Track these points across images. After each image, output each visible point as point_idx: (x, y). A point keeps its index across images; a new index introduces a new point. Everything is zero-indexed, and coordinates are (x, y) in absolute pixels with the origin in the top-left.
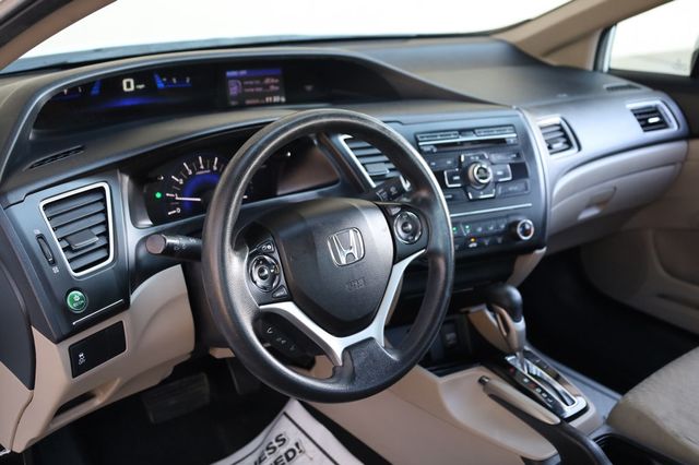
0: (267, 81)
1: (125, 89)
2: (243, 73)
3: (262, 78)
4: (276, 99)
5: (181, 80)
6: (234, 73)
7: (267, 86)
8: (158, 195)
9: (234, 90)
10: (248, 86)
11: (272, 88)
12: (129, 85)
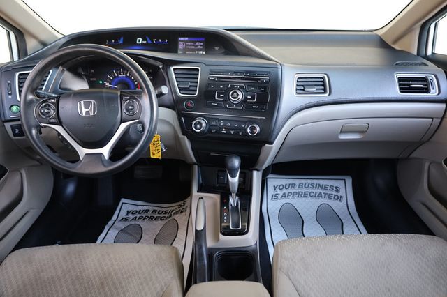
0: (197, 43)
1: (138, 42)
2: (186, 39)
3: (195, 42)
4: (201, 52)
5: (163, 40)
6: (182, 39)
7: (197, 46)
8: (101, 82)
9: (181, 46)
10: (189, 45)
11: (200, 47)
12: (139, 41)
